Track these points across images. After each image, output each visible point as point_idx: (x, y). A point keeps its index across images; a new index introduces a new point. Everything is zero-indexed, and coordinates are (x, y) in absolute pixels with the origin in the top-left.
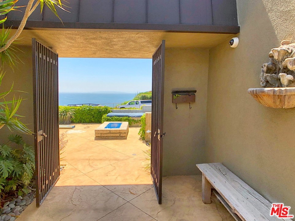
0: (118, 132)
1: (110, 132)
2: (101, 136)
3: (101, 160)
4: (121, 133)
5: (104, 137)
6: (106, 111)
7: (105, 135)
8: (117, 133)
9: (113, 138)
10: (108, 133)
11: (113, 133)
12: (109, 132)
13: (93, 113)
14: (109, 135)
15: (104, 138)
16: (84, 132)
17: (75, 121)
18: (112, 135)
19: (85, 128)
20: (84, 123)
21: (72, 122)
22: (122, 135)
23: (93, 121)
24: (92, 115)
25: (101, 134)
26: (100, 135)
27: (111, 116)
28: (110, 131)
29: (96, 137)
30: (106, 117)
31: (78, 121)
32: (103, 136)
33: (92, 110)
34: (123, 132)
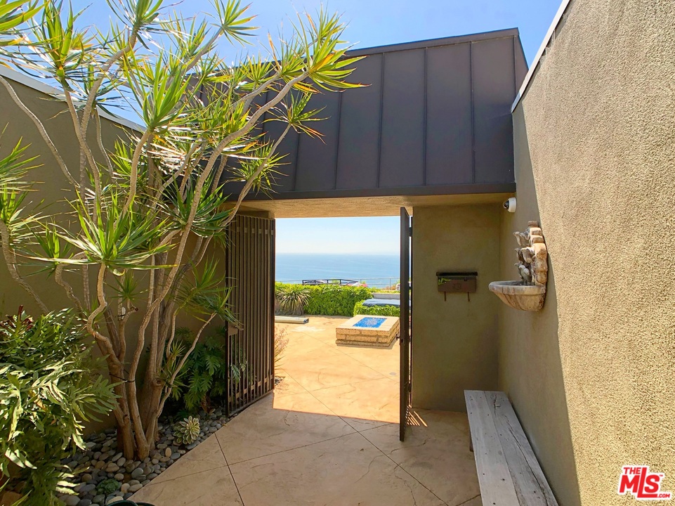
0: (375, 334)
1: (361, 334)
2: (346, 340)
3: (337, 375)
4: (380, 336)
5: (350, 341)
6: (364, 295)
7: (353, 338)
8: (373, 336)
9: (366, 344)
10: (358, 335)
11: (365, 336)
12: (358, 333)
13: (340, 298)
14: (359, 338)
15: (351, 343)
16: (321, 330)
17: (310, 310)
18: (363, 338)
19: (324, 324)
20: (324, 314)
21: (305, 312)
22: (380, 340)
23: (340, 312)
24: (338, 301)
25: (346, 335)
26: (343, 338)
27: (369, 306)
28: (360, 331)
29: (338, 340)
30: (362, 307)
31: (314, 310)
32: (349, 339)
33: (338, 292)
34: (383, 335)
